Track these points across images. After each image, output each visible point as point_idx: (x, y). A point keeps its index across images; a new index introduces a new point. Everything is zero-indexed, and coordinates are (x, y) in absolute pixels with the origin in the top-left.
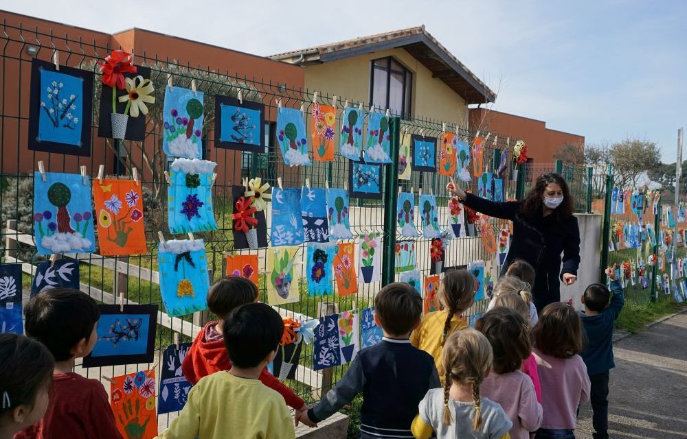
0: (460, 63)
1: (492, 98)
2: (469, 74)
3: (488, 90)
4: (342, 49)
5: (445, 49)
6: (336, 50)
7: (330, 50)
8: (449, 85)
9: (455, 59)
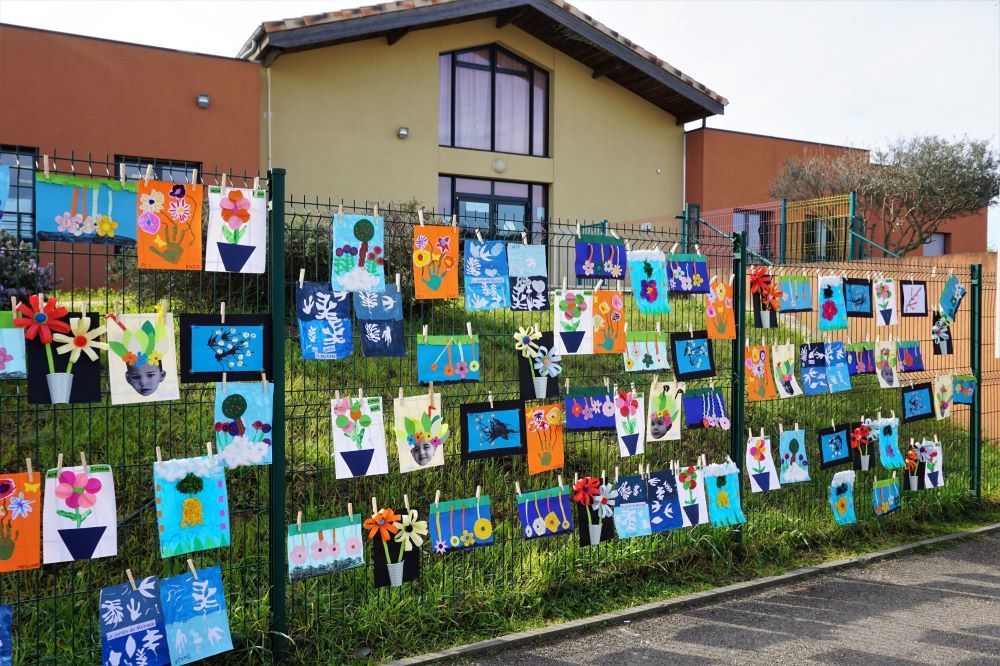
0: (628, 43)
1: (718, 105)
2: (654, 61)
3: (704, 92)
4: (322, 21)
5: (589, 18)
6: (307, 24)
7: (289, 26)
8: (631, 90)
9: (616, 34)
